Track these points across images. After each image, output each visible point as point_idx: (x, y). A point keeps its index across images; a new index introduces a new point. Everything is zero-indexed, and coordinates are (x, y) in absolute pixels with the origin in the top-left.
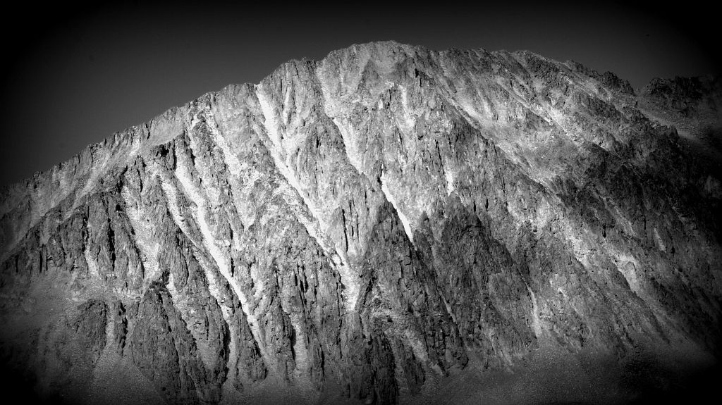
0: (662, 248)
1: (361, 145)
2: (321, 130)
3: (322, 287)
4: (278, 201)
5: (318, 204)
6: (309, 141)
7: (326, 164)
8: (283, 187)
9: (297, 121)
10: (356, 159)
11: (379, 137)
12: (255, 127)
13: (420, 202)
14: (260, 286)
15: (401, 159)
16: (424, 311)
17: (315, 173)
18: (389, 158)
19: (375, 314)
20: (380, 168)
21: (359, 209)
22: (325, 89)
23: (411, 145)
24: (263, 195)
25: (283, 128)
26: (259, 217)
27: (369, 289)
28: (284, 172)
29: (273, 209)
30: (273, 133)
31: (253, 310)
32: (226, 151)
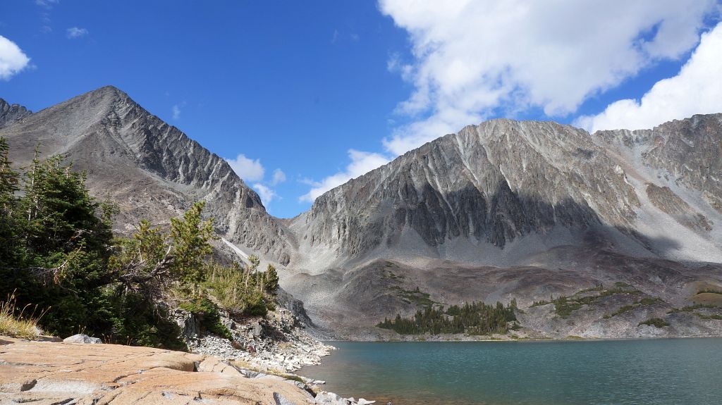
0: (600, 191)
1: (493, 154)
2: (478, 150)
3: (479, 204)
4: (464, 174)
5: (477, 176)
6: (474, 153)
7: (480, 162)
8: (465, 169)
9: (470, 146)
10: (491, 160)
11: (499, 151)
12: (456, 149)
13: (514, 175)
14: (457, 204)
15: (507, 160)
16: (515, 213)
17: (476, 164)
18: (503, 159)
19: (498, 214)
20: (499, 163)
21: (492, 177)
22: (480, 135)
23: (510, 154)
24: (458, 172)
25: (465, 149)
26: (457, 179)
27: (495, 205)
28: (466, 164)
29: (462, 177)
30: (462, 151)
31: (454, 212)
32: (445, 157)
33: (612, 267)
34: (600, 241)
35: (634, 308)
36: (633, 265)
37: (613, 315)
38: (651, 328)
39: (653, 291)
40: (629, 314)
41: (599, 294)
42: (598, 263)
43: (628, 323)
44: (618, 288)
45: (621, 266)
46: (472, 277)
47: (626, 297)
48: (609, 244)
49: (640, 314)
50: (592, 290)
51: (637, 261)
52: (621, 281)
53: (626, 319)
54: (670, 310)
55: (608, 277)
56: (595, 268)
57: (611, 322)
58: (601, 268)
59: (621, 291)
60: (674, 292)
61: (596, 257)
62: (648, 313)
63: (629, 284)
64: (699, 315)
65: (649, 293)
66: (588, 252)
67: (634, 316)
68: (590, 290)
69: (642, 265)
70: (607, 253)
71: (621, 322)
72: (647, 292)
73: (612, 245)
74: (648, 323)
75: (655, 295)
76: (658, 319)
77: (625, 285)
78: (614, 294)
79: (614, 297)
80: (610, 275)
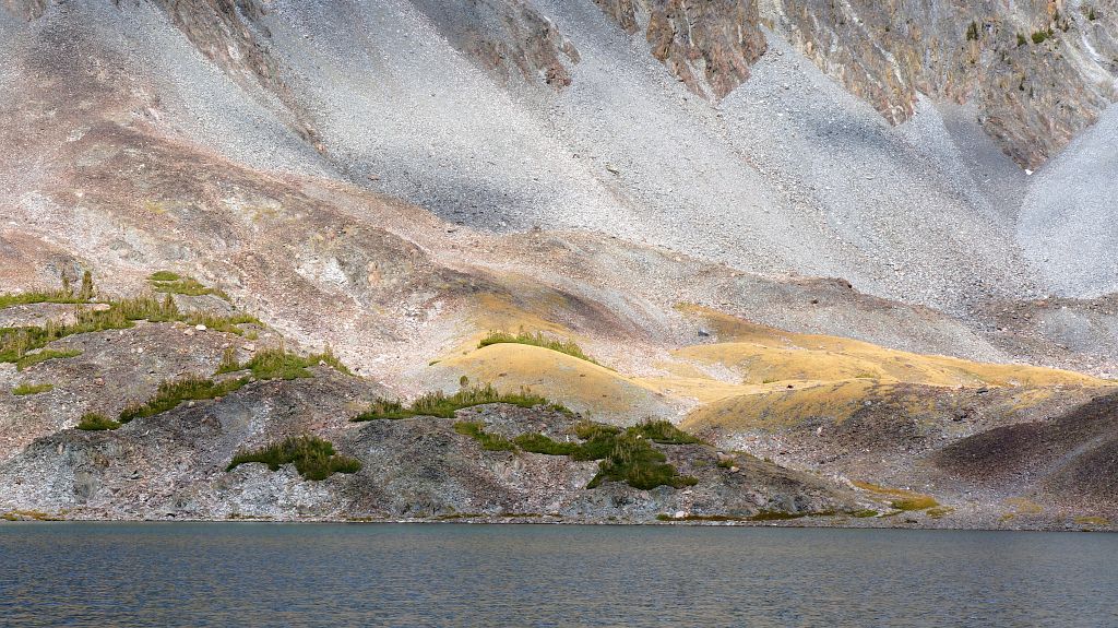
33: (143, 204)
34: (102, 76)
35: (220, 391)
36: (234, 204)
37: (125, 418)
38: (280, 478)
39: (309, 323)
40: (194, 416)
41: (70, 320)
42: (82, 177)
43: (186, 455)
44: (162, 299)
45: (184, 203)
47: (190, 340)
48: (142, 95)
49: (241, 418)
50: (44, 298)
51: (254, 187)
52: (177, 268)
53: (178, 436)
54: (364, 406)
55: (122, 243)
56: (66, 200)
57: (112, 449)
58: (95, 201)
59: (169, 312)
60: (392, 335)
61: (75, 148)
62: (277, 415)
63: (209, 285)
64: (475, 431)
65: (290, 329)
66: (42, 125)
67: (215, 424)
68: (31, 299)
69: (274, 205)
70: (130, 139)
71: (156, 452)
72: (281, 324)
73: (157, 102)
74: (272, 459)
75: (311, 344)
76: (315, 444)
77: (192, 289)
78: (139, 323)
79: (139, 337)
80: (132, 235)
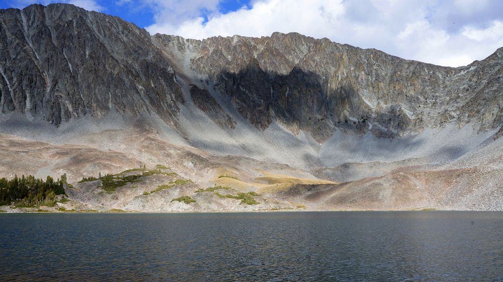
1: (57, 37)
2: (43, 29)
3: (38, 82)
4: (25, 51)
5: (39, 55)
6: (39, 32)
7: (44, 42)
8: (27, 47)
9: (35, 25)
10: (55, 42)
11: (64, 35)
12: (19, 24)
13: (76, 60)
14: (15, 79)
15: (71, 44)
16: (73, 95)
17: (40, 44)
18: (67, 43)
19: (56, 94)
20: (63, 46)
21: (55, 59)
22: (46, 16)
23: (75, 40)
24: (19, 48)
25: (29, 26)
26: (17, 55)
27: (55, 86)
28: (28, 42)
29: (23, 54)
30: (26, 28)
31: (11, 87)
32: (7, 31)
33: (155, 152)
34: (148, 128)
35: (169, 187)
36: (172, 151)
37: (152, 192)
38: (181, 203)
39: (186, 174)
40: (165, 192)
41: (141, 174)
42: (144, 147)
43: (163, 199)
44: (158, 170)
45: (163, 152)
46: (23, 152)
47: (164, 177)
48: (155, 131)
49: (173, 192)
50: (136, 170)
51: (175, 148)
52: (161, 164)
53: (162, 196)
54: (197, 190)
55: (151, 159)
56: (140, 151)
57: (149, 198)
58: (146, 151)
59: (160, 172)
60: (202, 176)
61: (142, 142)
62: (180, 192)
63: (167, 167)
64: (218, 194)
65: (182, 175)
66: (136, 137)
67: (168, 193)
68: (134, 170)
69: (179, 152)
70: (153, 140)
71: (157, 199)
72: (181, 174)
73: (158, 133)
74: (179, 200)
75: (187, 178)
76: (187, 197)
77: (164, 168)
78: (154, 174)
79: (154, 177)
80: (153, 158)
